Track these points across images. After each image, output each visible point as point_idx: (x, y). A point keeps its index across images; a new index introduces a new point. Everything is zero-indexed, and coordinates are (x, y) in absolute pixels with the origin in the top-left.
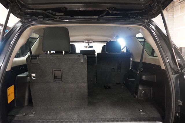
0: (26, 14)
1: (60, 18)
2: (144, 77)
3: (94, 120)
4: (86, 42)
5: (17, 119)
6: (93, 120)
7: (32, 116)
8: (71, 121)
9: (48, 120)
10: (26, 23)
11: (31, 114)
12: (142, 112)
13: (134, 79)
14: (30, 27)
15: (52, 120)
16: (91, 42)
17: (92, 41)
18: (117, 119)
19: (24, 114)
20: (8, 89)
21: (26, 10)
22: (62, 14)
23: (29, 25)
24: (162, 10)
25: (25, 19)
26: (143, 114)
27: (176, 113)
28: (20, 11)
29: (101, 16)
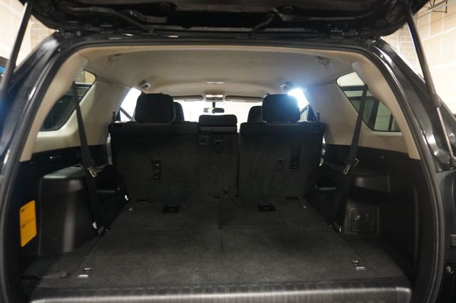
0: (70, 16)
1: (156, 30)
2: (360, 181)
3: (244, 286)
4: (208, 99)
5: (46, 286)
6: (242, 286)
7: (84, 279)
8: (187, 289)
9: (127, 287)
10: (69, 40)
11: (82, 274)
12: (358, 265)
13: (334, 188)
14: (81, 51)
15: (137, 286)
16: (220, 99)
17: (221, 96)
18: (300, 282)
19: (64, 274)
20: (22, 209)
21: (69, 8)
22: (163, 20)
23: (76, 45)
24: (412, 14)
25: (66, 31)
26: (360, 271)
27: (446, 265)
28: (53, 9)
29: (260, 28)
